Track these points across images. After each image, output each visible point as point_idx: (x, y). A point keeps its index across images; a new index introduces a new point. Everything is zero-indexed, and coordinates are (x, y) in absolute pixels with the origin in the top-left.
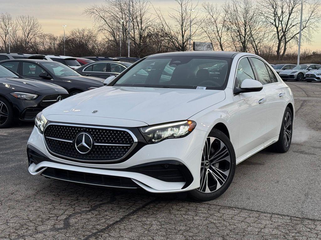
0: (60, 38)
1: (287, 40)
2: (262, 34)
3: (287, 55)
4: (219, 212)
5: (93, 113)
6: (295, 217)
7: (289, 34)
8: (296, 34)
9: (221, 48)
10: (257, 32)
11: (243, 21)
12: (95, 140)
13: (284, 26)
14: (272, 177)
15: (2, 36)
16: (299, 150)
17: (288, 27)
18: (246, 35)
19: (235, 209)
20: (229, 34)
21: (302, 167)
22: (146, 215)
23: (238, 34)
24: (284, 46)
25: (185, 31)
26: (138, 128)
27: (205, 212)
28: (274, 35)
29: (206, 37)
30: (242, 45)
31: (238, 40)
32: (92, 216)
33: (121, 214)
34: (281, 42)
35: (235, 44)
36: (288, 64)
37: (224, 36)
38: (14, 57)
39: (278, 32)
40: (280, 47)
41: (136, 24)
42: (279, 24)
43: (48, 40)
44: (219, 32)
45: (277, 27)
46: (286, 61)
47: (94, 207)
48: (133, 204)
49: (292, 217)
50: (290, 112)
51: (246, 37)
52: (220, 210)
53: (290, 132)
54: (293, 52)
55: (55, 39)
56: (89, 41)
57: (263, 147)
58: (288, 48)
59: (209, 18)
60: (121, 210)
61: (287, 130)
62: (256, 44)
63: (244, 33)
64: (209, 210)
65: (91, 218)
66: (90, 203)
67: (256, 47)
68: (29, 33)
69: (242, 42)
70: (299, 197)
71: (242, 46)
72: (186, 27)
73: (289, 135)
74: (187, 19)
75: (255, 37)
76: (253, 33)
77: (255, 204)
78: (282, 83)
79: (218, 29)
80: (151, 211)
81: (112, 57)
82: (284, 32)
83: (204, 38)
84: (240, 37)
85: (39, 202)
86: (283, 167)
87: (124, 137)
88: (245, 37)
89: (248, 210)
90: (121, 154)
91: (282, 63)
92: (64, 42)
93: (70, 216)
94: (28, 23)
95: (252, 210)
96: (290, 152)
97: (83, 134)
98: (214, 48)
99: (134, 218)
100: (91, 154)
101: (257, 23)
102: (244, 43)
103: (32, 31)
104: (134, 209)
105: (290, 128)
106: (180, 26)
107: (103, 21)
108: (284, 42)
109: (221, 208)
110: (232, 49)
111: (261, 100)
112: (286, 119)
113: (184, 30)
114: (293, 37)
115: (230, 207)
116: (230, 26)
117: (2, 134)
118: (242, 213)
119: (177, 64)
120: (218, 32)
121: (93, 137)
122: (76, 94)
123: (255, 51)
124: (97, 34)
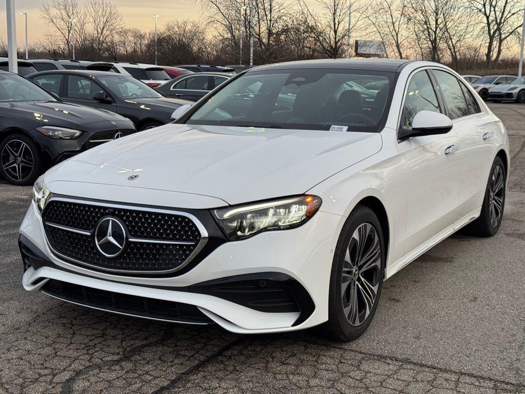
0: (150, 34)
1: (503, 36)
2: (462, 27)
3: (503, 61)
4: (359, 369)
5: (129, 179)
6: (504, 382)
7: (506, 26)
8: (517, 28)
9: (397, 50)
10: (456, 24)
11: (434, 6)
12: (130, 232)
13: (499, 14)
14: (465, 289)
15: (64, 32)
16: (516, 232)
17: (504, 16)
18: (438, 29)
19: (390, 362)
20: (411, 28)
21: (521, 267)
22: (220, 374)
23: (425, 27)
24: (498, 46)
25: (339, 23)
26: (209, 210)
27: (334, 367)
28: (482, 28)
29: (374, 32)
30: (430, 46)
31: (424, 37)
32: (122, 373)
33: (173, 371)
34: (493, 39)
35: (420, 43)
36: (503, 74)
37: (403, 31)
38: (66, 67)
39: (489, 24)
40: (492, 48)
41: (262, 13)
42: (490, 11)
43: (130, 38)
44: (395, 25)
45: (488, 15)
46: (501, 71)
47: (129, 351)
48: (203, 345)
49: (498, 381)
50: (501, 166)
51: (437, 32)
52: (361, 363)
53: (501, 200)
54: (513, 56)
55: (142, 37)
56: (193, 40)
57: (452, 231)
58: (504, 50)
59: (380, 3)
60: (176, 361)
61: (496, 198)
62: (454, 43)
63: (434, 26)
64: (342, 363)
65: (118, 378)
66: (124, 344)
67: (454, 49)
68: (104, 27)
69: (430, 41)
70: (513, 335)
71: (432, 47)
72: (340, 17)
73: (500, 206)
74: (343, 3)
75: (452, 32)
76: (449, 25)
77: (429, 350)
78: (488, 114)
79: (394, 20)
80: (232, 363)
81: (222, 66)
82: (499, 24)
83: (371, 34)
84: (429, 32)
85: (32, 341)
86: (486, 267)
87: (183, 227)
88: (435, 32)
89: (414, 364)
90: (178, 259)
91: (494, 74)
92: (154, 41)
93: (78, 373)
94: (103, 12)
95: (422, 365)
96: (500, 236)
97: (109, 220)
98: (387, 49)
99: (196, 379)
100: (125, 259)
101: (456, 9)
102: (434, 42)
103: (108, 24)
104: (202, 358)
105: (501, 193)
106: (331, 14)
107: (215, 9)
108: (498, 40)
109: (363, 358)
110: (415, 51)
111: (450, 147)
112: (493, 178)
113: (337, 22)
114: (513, 31)
115: (381, 357)
116: (412, 15)
117: (20, 197)
118: (402, 371)
119: (299, 84)
120: (393, 24)
121: (128, 226)
122: (152, 128)
123: (452, 54)
124: (206, 29)
